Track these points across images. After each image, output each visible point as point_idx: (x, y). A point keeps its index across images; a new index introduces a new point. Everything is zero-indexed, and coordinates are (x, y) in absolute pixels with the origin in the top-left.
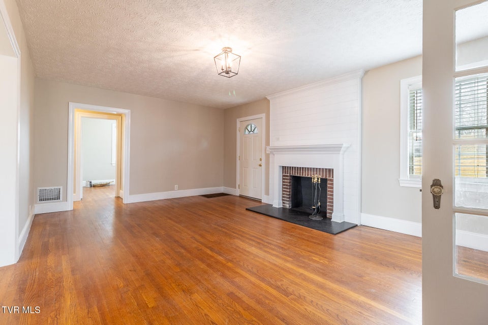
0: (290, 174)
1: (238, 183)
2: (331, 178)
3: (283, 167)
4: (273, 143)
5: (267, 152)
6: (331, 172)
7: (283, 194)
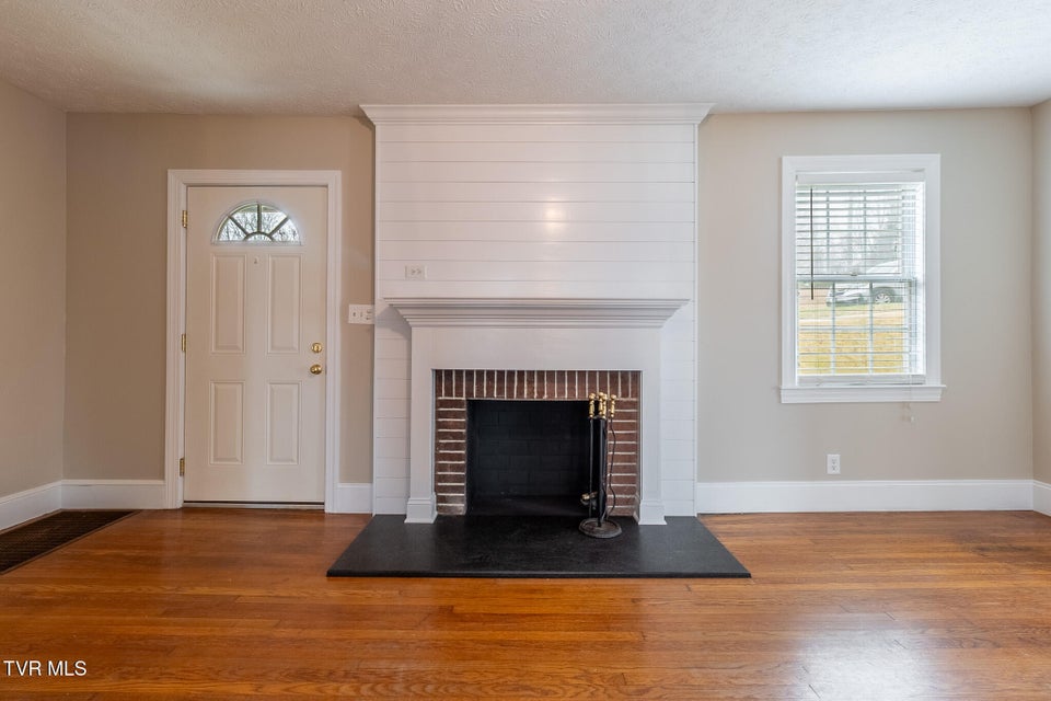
0: (469, 393)
1: (174, 450)
2: (630, 399)
3: (438, 373)
4: (391, 285)
5: (352, 320)
6: (629, 382)
7: (439, 468)
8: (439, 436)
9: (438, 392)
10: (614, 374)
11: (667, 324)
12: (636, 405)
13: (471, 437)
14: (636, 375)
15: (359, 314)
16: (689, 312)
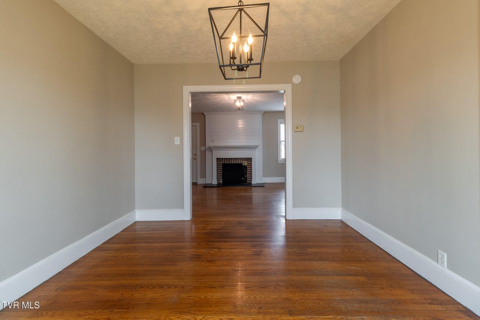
0: (223, 162)
2: (250, 163)
3: (217, 158)
4: (209, 143)
5: (202, 149)
6: (250, 160)
7: (218, 175)
8: (217, 170)
9: (217, 162)
10: (248, 158)
11: (257, 150)
12: (252, 164)
13: (223, 169)
14: (252, 158)
15: (203, 148)
16: (261, 147)
